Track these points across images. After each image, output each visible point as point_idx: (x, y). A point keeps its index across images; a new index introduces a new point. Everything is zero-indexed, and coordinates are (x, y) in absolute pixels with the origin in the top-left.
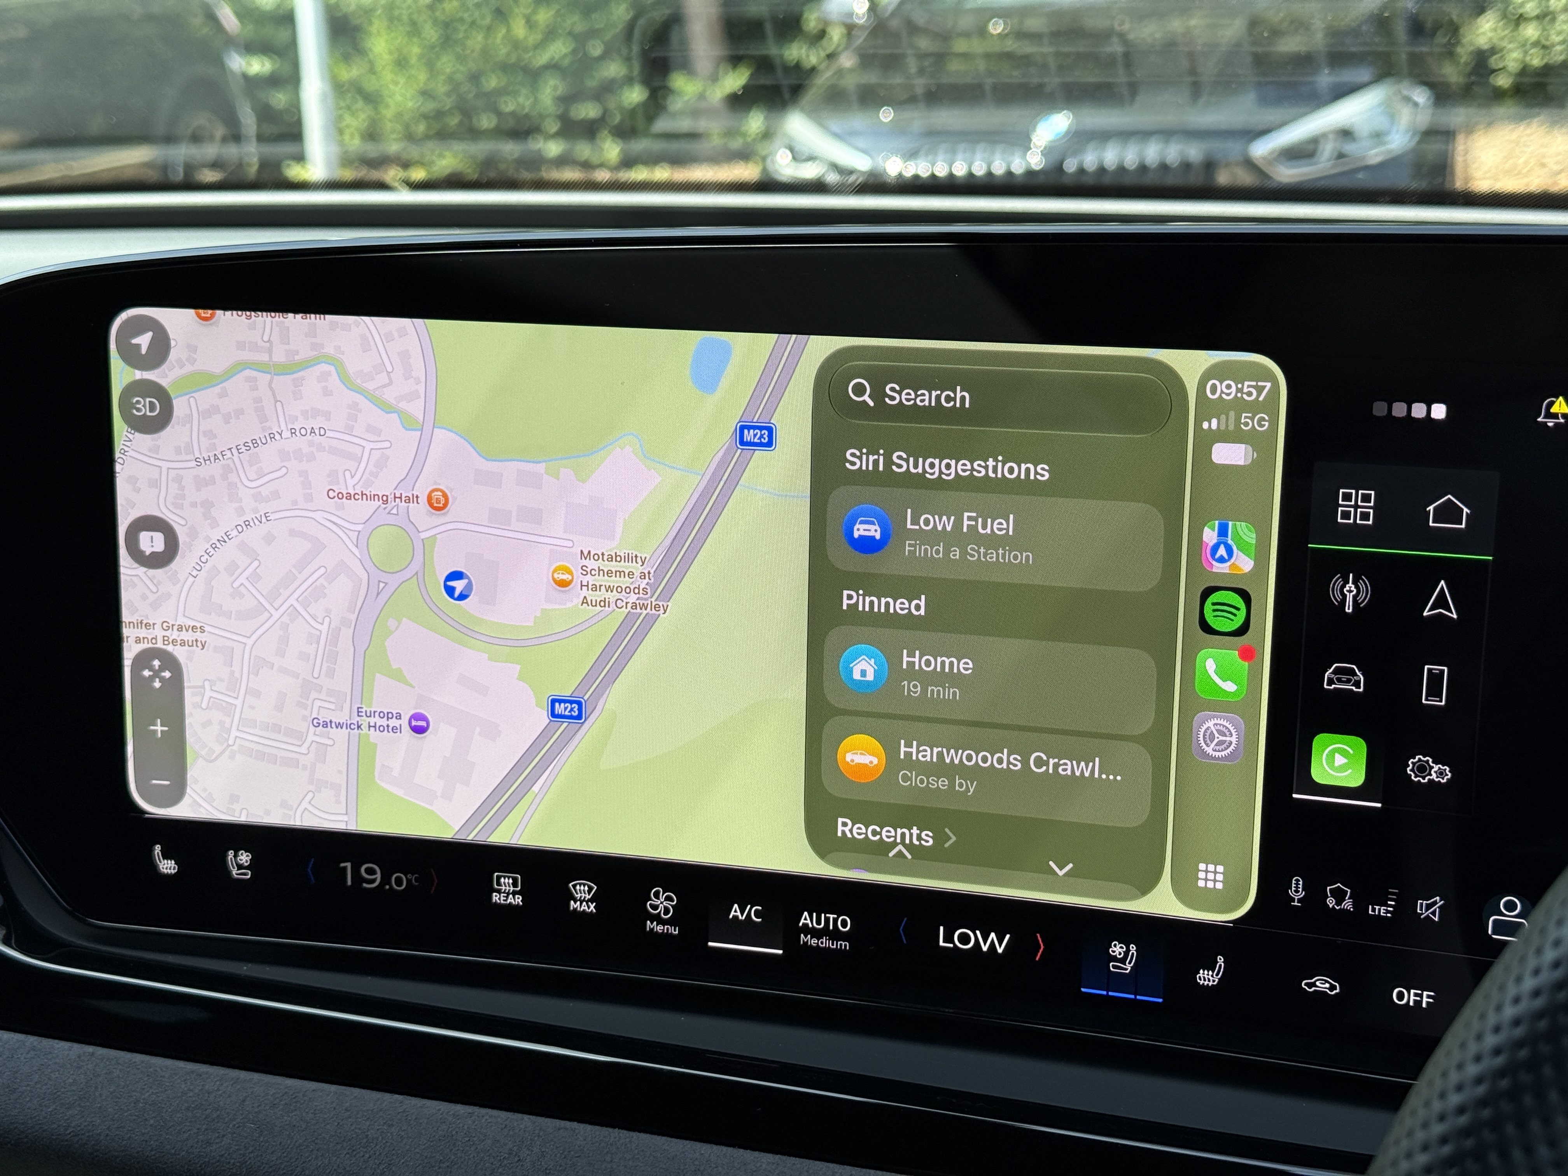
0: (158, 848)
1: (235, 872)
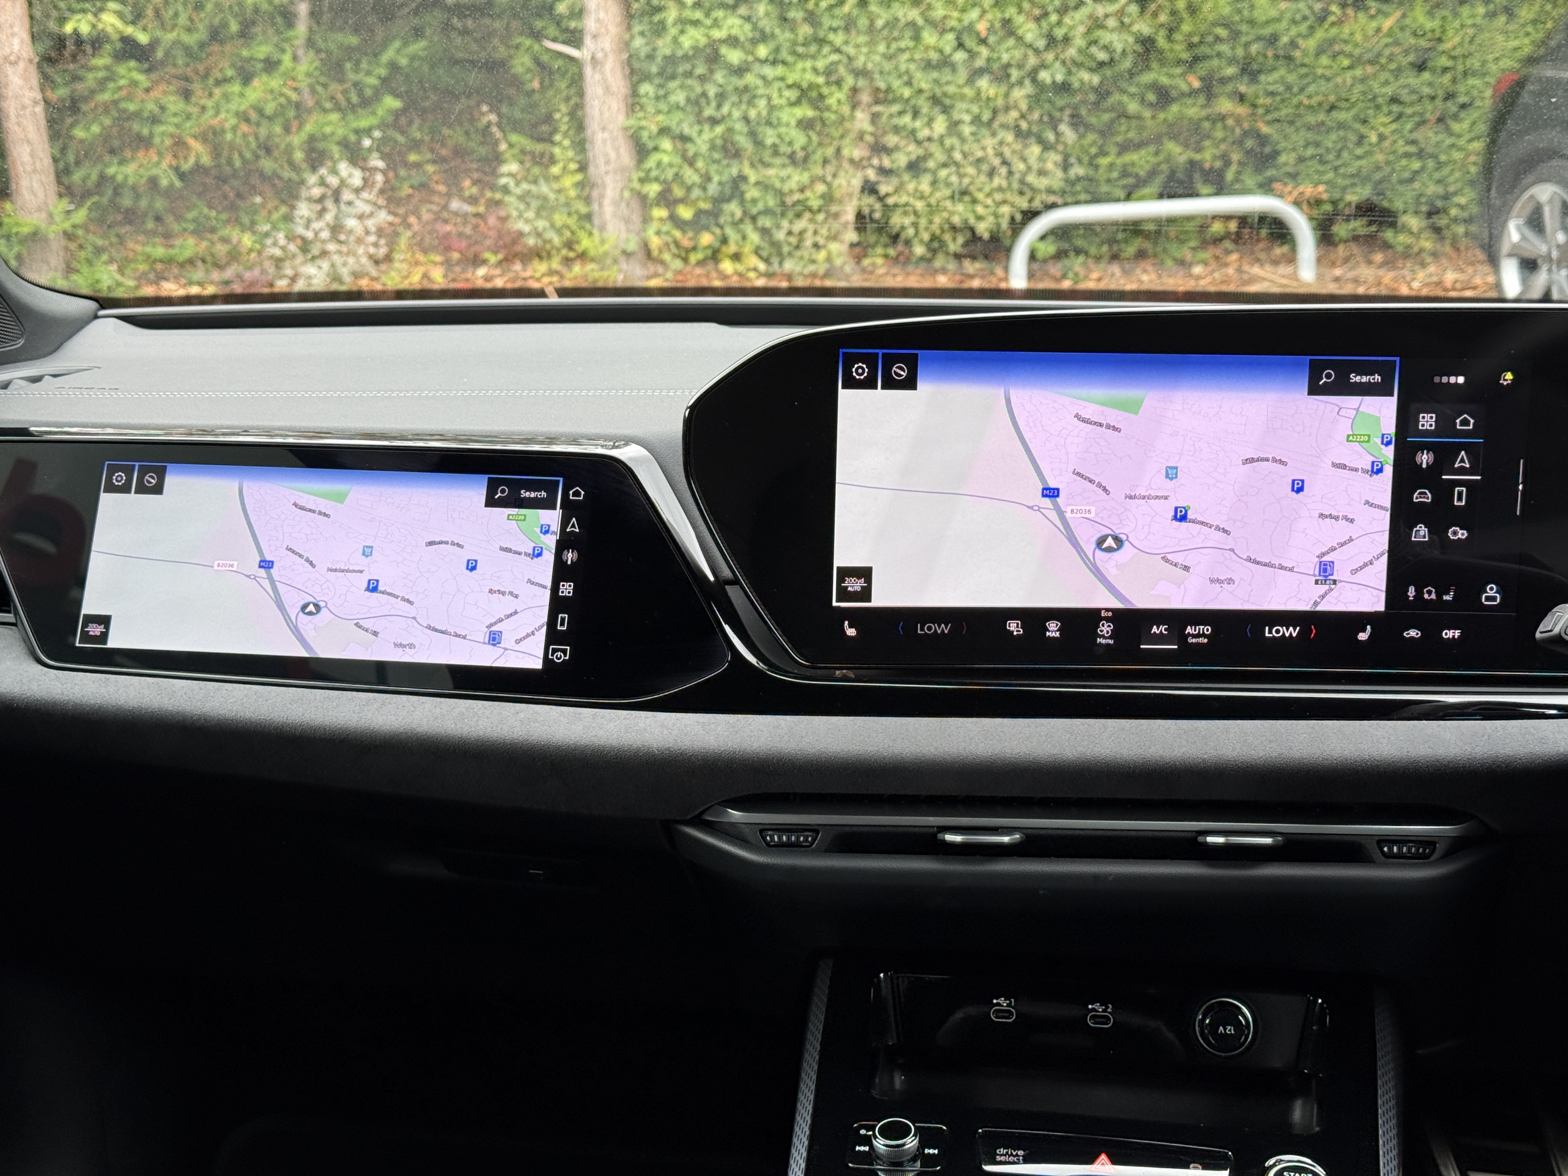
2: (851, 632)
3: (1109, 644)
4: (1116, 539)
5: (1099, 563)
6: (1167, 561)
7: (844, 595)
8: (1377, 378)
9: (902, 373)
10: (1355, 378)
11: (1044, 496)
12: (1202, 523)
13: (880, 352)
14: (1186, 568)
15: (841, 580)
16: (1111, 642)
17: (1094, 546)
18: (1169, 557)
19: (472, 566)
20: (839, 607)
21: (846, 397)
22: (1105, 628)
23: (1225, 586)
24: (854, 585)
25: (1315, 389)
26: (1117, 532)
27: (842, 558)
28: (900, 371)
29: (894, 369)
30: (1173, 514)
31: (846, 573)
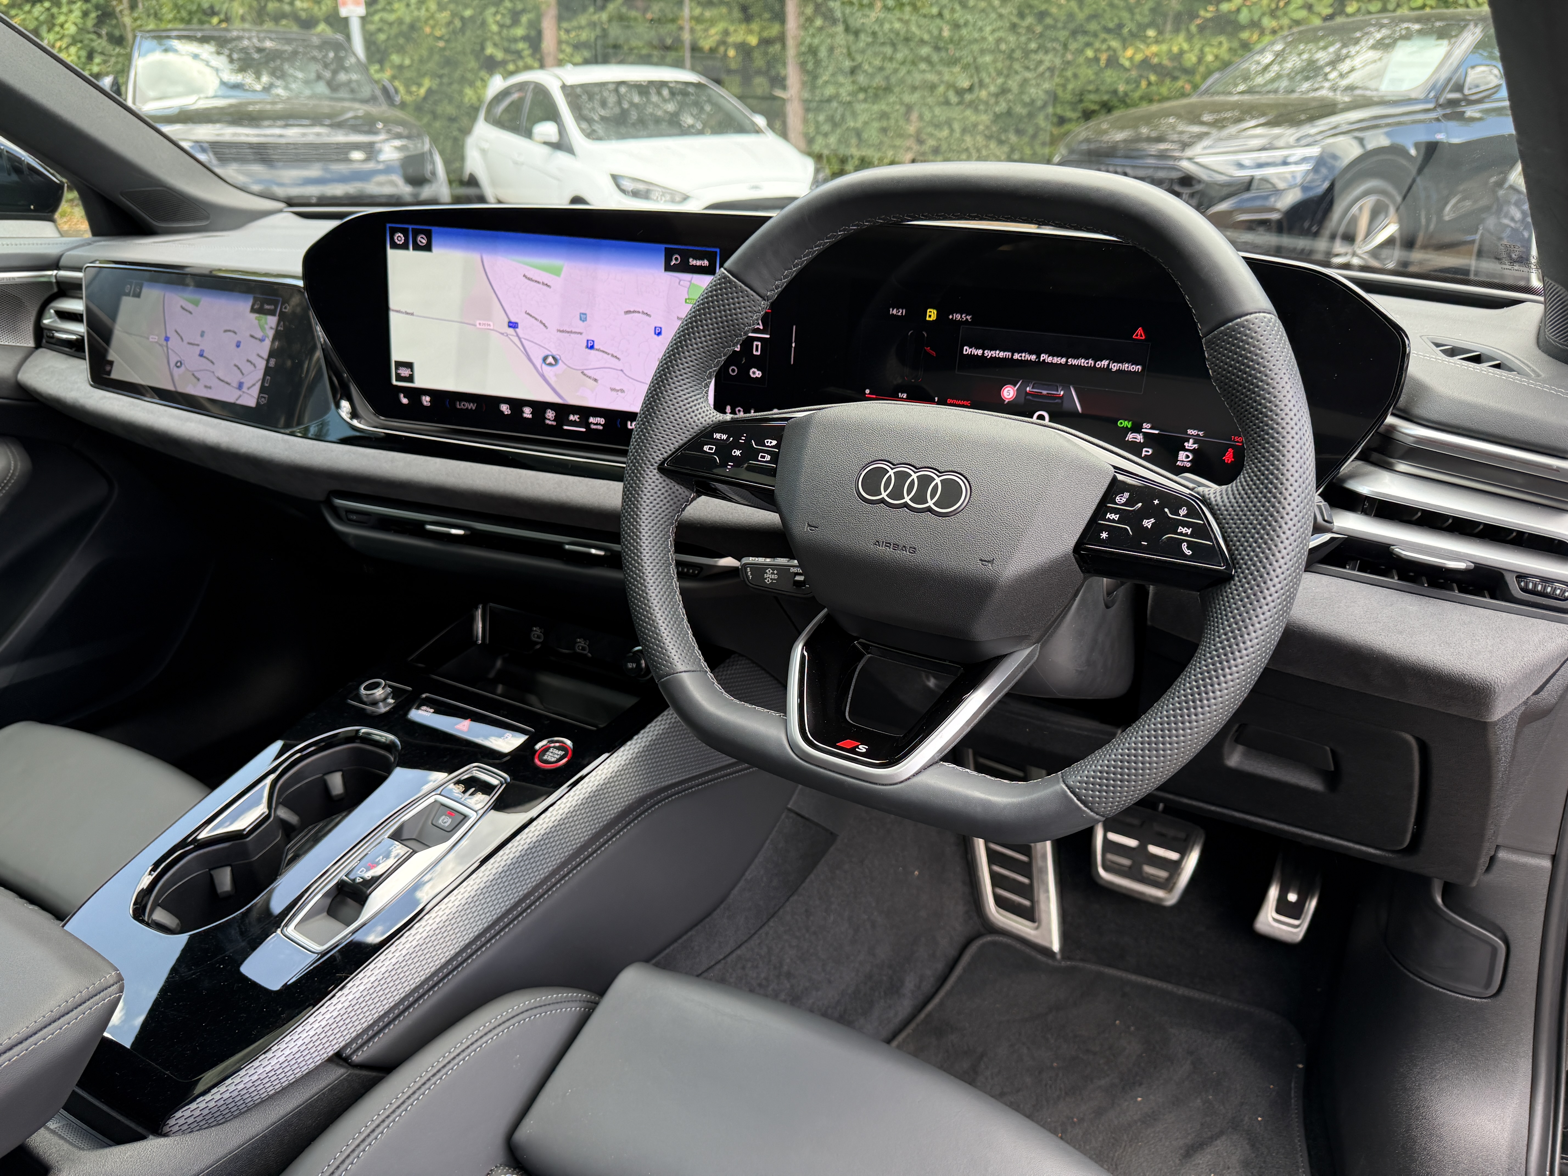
0: (402, 395)
1: (425, 403)
2: (405, 401)
3: (552, 425)
4: (554, 358)
5: (546, 374)
6: (585, 375)
7: (399, 378)
8: (706, 263)
9: (424, 241)
10: (693, 262)
11: (510, 326)
12: (603, 352)
13: (410, 227)
14: (596, 380)
15: (396, 369)
16: (554, 423)
17: (541, 361)
18: (585, 372)
19: (238, 345)
20: (396, 386)
21: (393, 256)
22: (550, 414)
23: (619, 393)
24: (405, 372)
25: (668, 268)
26: (554, 353)
27: (397, 355)
28: (422, 240)
29: (419, 238)
30: (585, 344)
31: (399, 364)
